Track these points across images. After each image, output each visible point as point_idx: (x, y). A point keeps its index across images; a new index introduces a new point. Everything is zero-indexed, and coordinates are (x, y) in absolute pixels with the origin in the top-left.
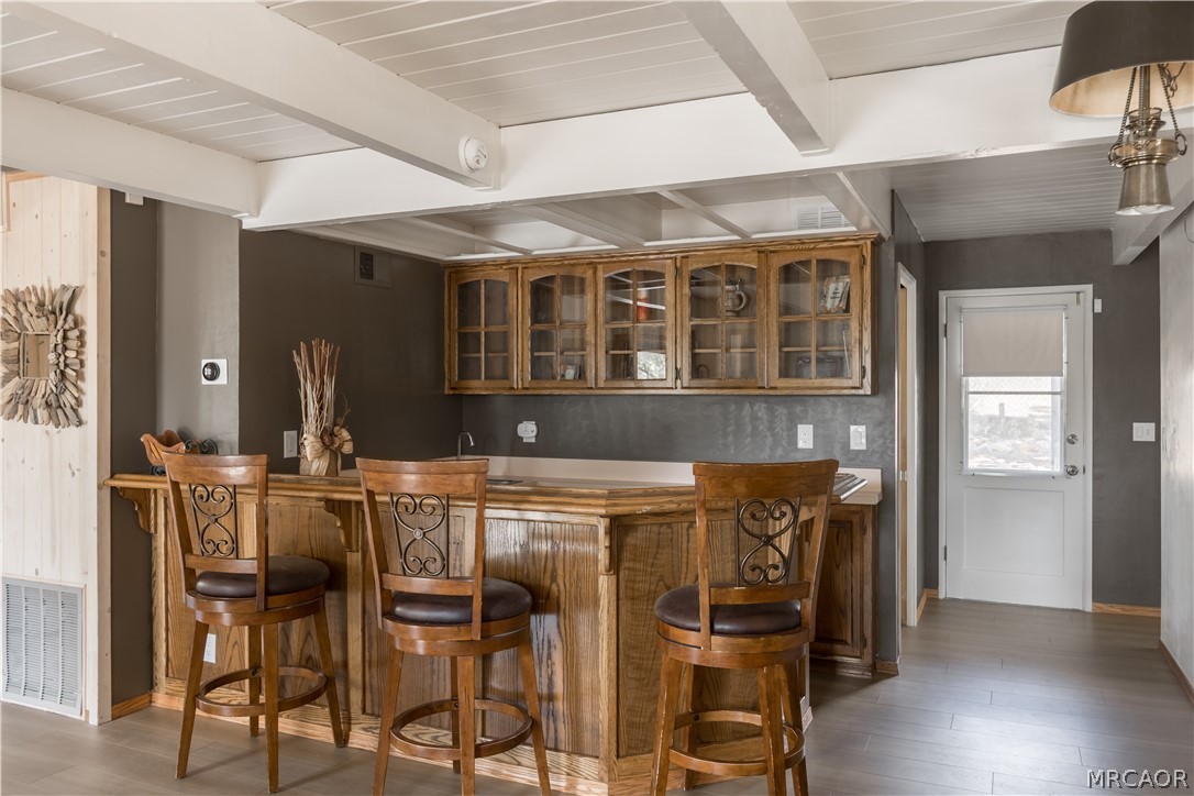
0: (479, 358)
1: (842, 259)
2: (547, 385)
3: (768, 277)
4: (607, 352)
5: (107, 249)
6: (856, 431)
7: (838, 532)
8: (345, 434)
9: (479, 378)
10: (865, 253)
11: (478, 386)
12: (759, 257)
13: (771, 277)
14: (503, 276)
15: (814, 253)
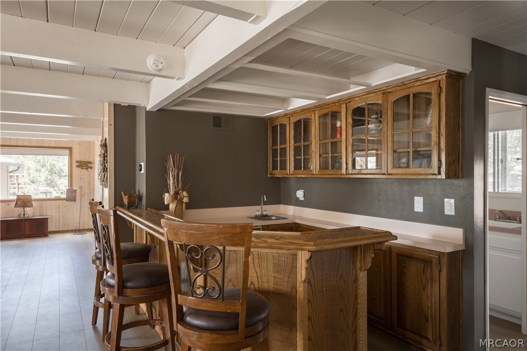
0: (278, 160)
1: (426, 91)
2: (298, 173)
3: (387, 108)
4: (320, 156)
5: (112, 123)
6: (448, 202)
7: (424, 267)
8: (185, 194)
9: (278, 170)
10: (442, 85)
11: (278, 173)
12: (383, 97)
13: (389, 108)
14: (285, 121)
15: (411, 90)
